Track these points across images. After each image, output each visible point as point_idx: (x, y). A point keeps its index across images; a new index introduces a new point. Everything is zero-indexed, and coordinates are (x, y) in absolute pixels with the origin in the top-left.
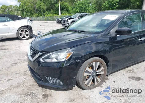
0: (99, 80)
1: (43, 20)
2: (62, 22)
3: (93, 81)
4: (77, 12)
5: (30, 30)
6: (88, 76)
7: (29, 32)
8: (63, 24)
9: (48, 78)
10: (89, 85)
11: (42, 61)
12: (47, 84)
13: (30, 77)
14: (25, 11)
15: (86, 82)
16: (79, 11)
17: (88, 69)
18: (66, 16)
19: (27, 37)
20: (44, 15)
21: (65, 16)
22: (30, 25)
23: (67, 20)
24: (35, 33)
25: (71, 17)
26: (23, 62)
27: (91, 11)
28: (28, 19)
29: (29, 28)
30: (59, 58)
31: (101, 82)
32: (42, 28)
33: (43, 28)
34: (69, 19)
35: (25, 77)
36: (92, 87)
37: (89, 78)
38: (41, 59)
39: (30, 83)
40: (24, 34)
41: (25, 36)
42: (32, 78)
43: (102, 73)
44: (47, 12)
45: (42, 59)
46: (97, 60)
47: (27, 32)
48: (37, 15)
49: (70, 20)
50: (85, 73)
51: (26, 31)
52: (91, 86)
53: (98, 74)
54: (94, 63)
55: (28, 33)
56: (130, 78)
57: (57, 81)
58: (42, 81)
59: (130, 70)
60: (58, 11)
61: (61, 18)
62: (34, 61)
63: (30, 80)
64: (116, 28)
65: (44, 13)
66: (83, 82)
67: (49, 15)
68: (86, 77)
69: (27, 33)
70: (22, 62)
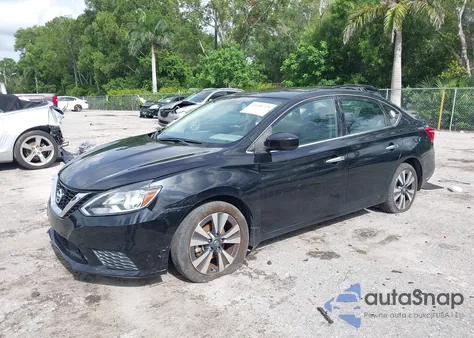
0: (230, 259)
1: (102, 107)
2: (159, 113)
3: (215, 261)
4: (209, 85)
5: (56, 138)
6: (200, 246)
7: (51, 145)
8: (161, 121)
9: (98, 254)
10: (204, 270)
11: (87, 213)
12: (97, 270)
13: (56, 263)
14: (40, 79)
15: (196, 263)
16: (213, 81)
17: (199, 229)
18: (173, 95)
19: (45, 161)
20: (104, 93)
21: (169, 97)
22: (58, 124)
23: (175, 108)
24: (71, 148)
25: (188, 100)
26: (34, 228)
27: (251, 83)
28: (51, 108)
29: (53, 134)
30: (126, 205)
31: (234, 263)
32: (95, 134)
33: (99, 133)
34: (181, 105)
35: (41, 262)
36: (212, 275)
37: (203, 252)
38: (83, 209)
39: (55, 276)
40: (37, 150)
41: (41, 156)
42: (58, 264)
43: (237, 240)
44: (112, 82)
45: (87, 209)
46: (222, 207)
47: (47, 144)
48: (81, 90)
49: (181, 109)
50: (192, 241)
51: (44, 142)
52: (208, 272)
53: (225, 241)
54: (215, 216)
55: (50, 147)
56: (310, 254)
57: (122, 261)
58: (86, 262)
59: (315, 239)
60: (148, 79)
61: (156, 103)
62: (66, 215)
63: (54, 268)
64: (267, 134)
65: (104, 86)
66: (188, 261)
67: (121, 93)
68: (197, 250)
69: (45, 148)
70: (32, 227)
